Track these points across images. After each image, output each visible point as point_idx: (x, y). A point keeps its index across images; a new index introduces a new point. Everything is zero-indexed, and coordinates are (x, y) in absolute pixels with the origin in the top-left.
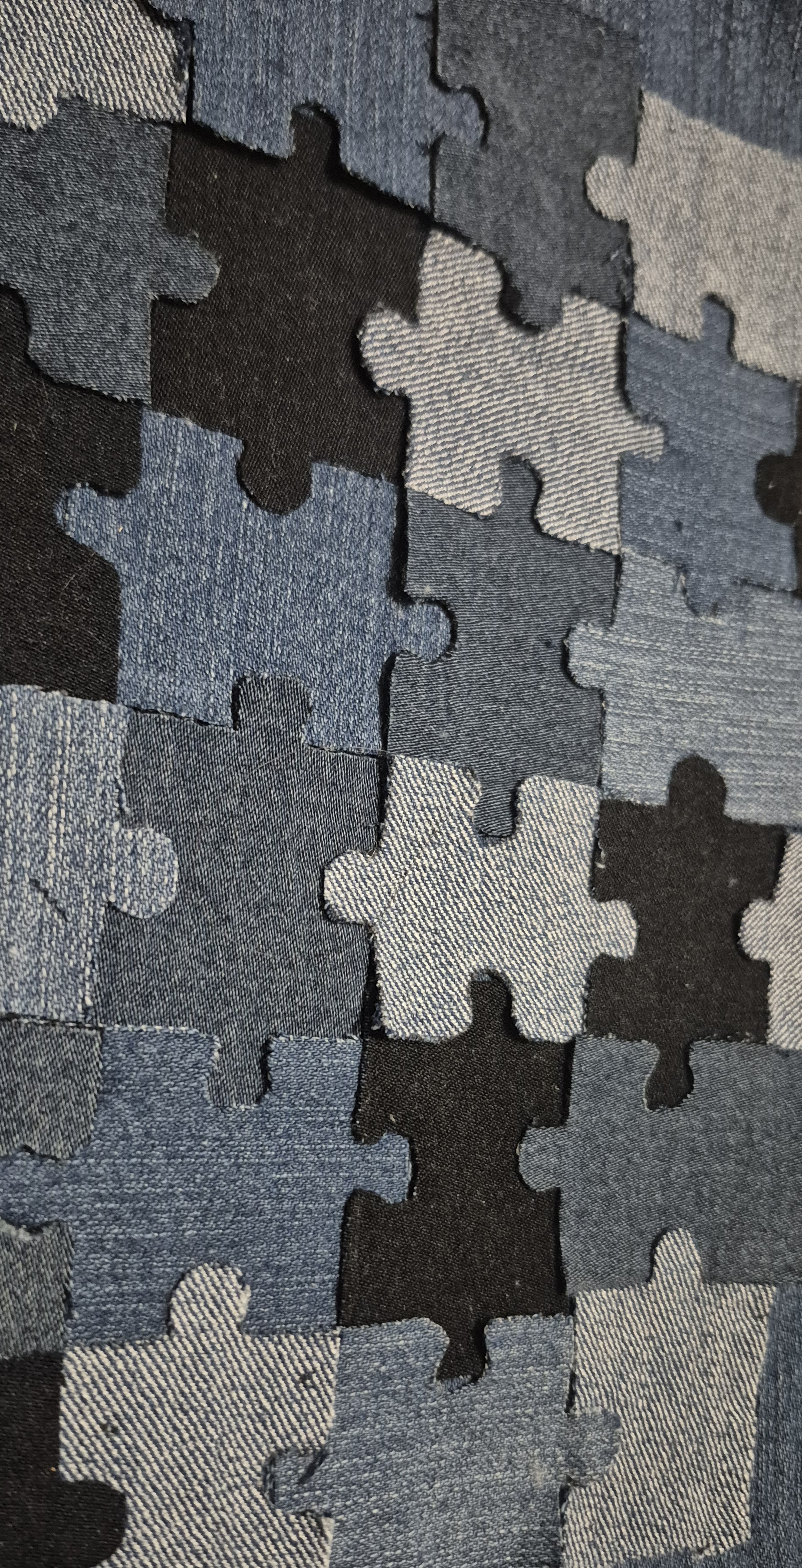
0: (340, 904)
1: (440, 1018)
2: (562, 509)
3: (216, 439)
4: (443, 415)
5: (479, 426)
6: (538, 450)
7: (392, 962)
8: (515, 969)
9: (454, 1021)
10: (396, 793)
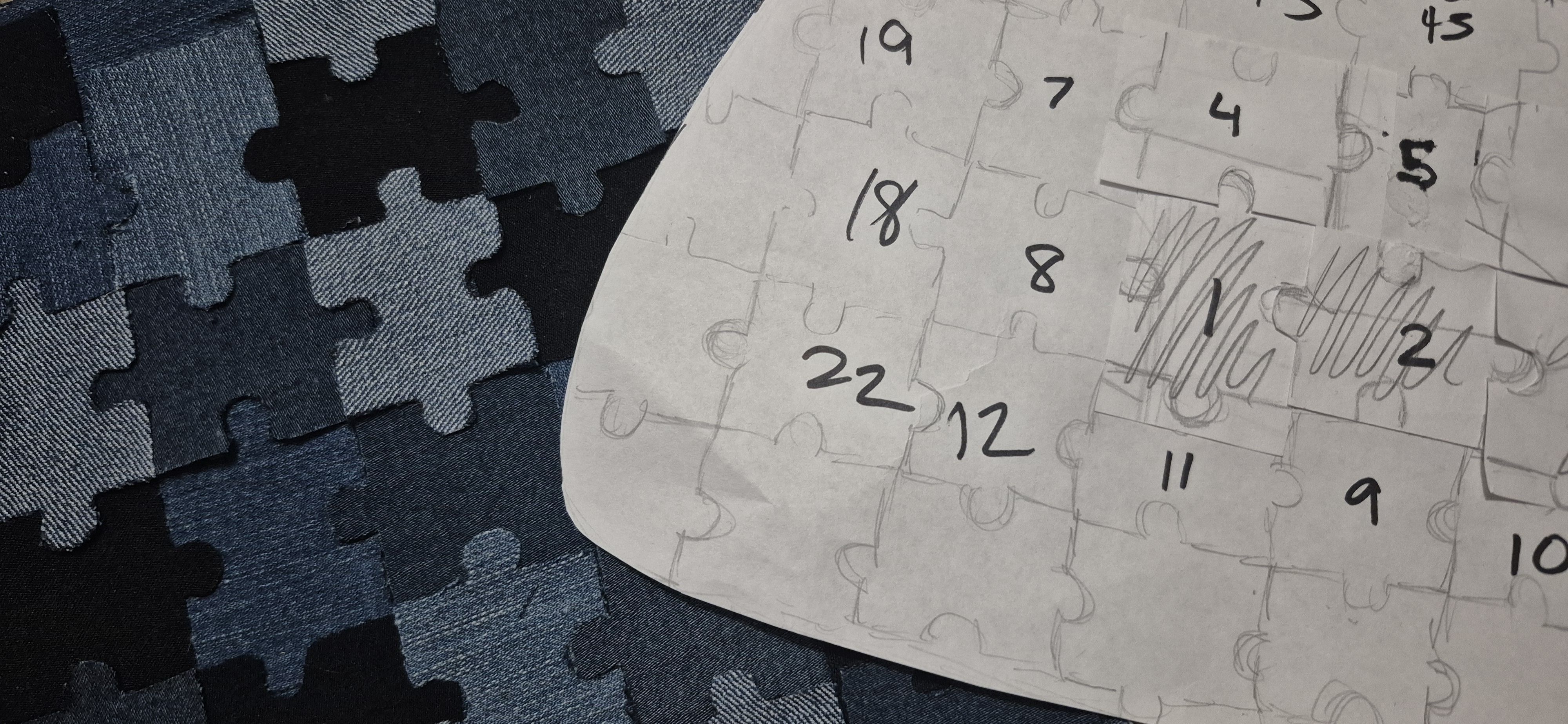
0: (464, 415)
1: (512, 313)
2: (112, 349)
3: (195, 617)
4: (91, 465)
5: (86, 435)
6: (78, 382)
7: (488, 361)
8: (459, 264)
9: (511, 301)
10: (372, 404)
